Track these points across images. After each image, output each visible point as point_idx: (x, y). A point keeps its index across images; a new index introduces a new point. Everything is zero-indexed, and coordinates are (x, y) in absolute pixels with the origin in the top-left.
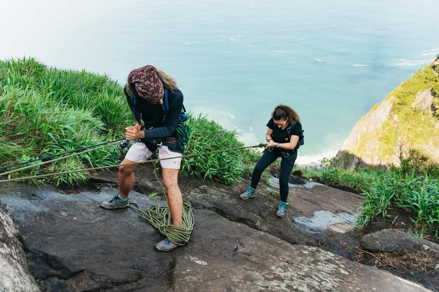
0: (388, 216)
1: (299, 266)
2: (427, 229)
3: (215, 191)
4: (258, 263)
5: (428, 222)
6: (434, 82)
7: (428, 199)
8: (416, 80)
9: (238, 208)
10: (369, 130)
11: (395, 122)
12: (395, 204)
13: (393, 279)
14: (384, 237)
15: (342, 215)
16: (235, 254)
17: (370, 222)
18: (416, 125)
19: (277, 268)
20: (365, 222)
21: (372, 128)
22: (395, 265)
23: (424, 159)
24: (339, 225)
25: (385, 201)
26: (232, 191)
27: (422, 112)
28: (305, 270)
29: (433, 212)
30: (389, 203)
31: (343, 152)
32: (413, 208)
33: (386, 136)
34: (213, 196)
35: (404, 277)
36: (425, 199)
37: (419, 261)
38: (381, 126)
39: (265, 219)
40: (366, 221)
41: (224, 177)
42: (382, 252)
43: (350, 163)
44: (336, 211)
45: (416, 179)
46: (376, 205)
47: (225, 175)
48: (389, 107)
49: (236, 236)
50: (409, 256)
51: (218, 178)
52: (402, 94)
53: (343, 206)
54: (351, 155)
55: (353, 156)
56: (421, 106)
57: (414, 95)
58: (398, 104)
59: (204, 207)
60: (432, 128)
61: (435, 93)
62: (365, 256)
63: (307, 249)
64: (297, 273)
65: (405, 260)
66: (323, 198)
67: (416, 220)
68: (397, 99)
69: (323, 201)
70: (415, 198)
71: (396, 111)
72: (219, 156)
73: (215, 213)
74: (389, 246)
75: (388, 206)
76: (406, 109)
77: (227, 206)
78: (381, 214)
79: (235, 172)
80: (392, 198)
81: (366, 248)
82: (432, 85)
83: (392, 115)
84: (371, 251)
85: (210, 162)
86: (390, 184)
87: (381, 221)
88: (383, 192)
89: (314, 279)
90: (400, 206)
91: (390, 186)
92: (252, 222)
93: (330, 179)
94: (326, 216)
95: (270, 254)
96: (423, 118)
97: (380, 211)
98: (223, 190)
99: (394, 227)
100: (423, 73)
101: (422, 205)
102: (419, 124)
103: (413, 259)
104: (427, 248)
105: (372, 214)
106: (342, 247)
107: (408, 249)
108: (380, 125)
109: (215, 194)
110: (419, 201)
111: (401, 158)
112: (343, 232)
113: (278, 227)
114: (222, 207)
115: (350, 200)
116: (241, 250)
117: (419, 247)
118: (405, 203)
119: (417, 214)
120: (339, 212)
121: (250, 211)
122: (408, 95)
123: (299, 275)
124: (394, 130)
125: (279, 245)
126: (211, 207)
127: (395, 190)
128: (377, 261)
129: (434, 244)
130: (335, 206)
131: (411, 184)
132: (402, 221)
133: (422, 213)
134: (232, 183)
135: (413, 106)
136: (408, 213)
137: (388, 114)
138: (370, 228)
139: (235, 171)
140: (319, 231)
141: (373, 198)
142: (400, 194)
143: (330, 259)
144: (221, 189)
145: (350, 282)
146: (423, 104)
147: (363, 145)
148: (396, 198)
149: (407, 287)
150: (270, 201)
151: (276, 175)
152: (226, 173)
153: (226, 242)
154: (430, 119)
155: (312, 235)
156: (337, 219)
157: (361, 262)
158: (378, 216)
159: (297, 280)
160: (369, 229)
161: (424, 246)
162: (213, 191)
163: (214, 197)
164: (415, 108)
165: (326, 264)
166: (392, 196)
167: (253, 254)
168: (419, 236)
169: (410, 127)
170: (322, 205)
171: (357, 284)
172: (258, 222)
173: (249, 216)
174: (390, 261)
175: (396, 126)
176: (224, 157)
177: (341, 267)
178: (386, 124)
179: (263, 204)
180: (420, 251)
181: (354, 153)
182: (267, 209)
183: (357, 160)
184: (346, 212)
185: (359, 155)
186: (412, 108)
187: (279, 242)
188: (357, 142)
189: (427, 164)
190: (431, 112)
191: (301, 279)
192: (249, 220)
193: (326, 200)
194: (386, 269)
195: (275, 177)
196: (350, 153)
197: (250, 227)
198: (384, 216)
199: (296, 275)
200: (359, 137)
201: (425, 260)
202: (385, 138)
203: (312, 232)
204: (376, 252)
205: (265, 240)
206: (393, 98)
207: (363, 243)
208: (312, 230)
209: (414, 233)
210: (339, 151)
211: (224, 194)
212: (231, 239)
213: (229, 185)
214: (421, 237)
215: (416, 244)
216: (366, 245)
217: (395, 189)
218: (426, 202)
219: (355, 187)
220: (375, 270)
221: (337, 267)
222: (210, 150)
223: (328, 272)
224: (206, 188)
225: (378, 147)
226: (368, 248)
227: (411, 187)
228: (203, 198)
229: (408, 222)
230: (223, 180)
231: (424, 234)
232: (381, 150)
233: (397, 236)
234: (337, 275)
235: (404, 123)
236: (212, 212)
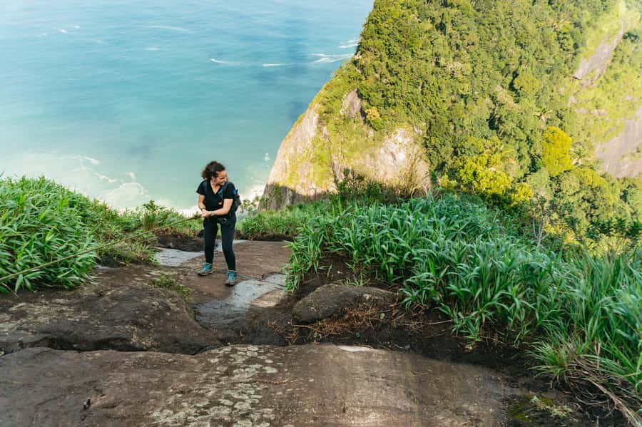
0: (321, 268)
1: (202, 391)
2: (366, 272)
3: (45, 307)
4: (129, 416)
5: (365, 262)
6: (358, 82)
7: (361, 234)
8: (339, 80)
9: (92, 325)
10: (298, 150)
11: (326, 136)
12: (327, 250)
13: (335, 352)
14: (319, 298)
15: (270, 279)
16: (85, 416)
17: (301, 282)
18: (349, 136)
19: (161, 411)
20: (295, 284)
21: (301, 148)
22: (337, 332)
23: (361, 178)
24: (268, 296)
25: (314, 248)
26: (80, 297)
27: (352, 120)
28: (210, 394)
29: (368, 249)
30: (319, 251)
31: (272, 185)
32: (347, 249)
33: (318, 156)
34: (39, 319)
35: (350, 344)
36: (357, 235)
37: (363, 316)
38: (311, 144)
39: (146, 328)
40: (296, 282)
41: (59, 277)
42: (320, 320)
43: (283, 198)
44: (263, 276)
45: (345, 211)
46: (304, 257)
47: (59, 273)
48: (315, 118)
49: (88, 379)
50: (352, 314)
51: (48, 281)
52: (327, 100)
53: (271, 265)
54: (282, 187)
55: (285, 188)
56: (350, 113)
57: (340, 99)
58: (325, 112)
59: (22, 345)
60: (366, 138)
61: (362, 94)
62: (301, 331)
63: (218, 354)
64: (195, 407)
65: (348, 320)
66: (242, 262)
67: (352, 263)
68: (322, 106)
69: (244, 267)
70: (347, 237)
71: (324, 122)
72: (39, 243)
73: (46, 349)
74: (327, 308)
75: (319, 255)
76: (334, 118)
77: (71, 329)
78: (313, 267)
79: (80, 264)
80: (322, 242)
81: (300, 320)
82: (356, 84)
83: (321, 128)
84: (307, 323)
85: (20, 260)
86: (317, 225)
87: (314, 277)
88: (310, 237)
89: (223, 405)
90: (333, 251)
91: (316, 227)
92: (122, 340)
93: (253, 229)
94: (248, 287)
95: (151, 389)
96: (355, 127)
97: (310, 264)
98: (61, 301)
99: (331, 280)
100: (344, 71)
101: (355, 243)
102: (352, 134)
103: (355, 316)
104: (368, 297)
105: (301, 270)
106: (270, 330)
107: (348, 306)
108: (309, 142)
109: (45, 314)
110: (351, 239)
111: (336, 182)
112: (272, 304)
113: (170, 332)
114: (62, 334)
115: (281, 254)
116: (98, 401)
117: (359, 299)
118: (338, 245)
119: (352, 255)
120: (267, 277)
121: (116, 324)
122: (334, 100)
123: (199, 408)
124: (326, 146)
125: (169, 365)
126: (38, 339)
127: (323, 232)
128: (316, 334)
129: (375, 290)
130: (261, 268)
131: (339, 219)
132: (338, 270)
133: (357, 253)
134: (77, 285)
135: (342, 114)
136: (343, 257)
137: (316, 127)
138: (303, 290)
139: (80, 261)
140: (238, 315)
141: (299, 249)
142: (330, 235)
143: (252, 357)
144: (58, 300)
145: (280, 384)
146: (351, 109)
147: (294, 172)
148: (326, 241)
149: (353, 357)
150: (151, 294)
151: (171, 244)
152: (63, 269)
153: (68, 397)
154: (362, 127)
155: (228, 324)
156: (265, 288)
157: (297, 343)
158: (309, 271)
159: (196, 419)
160: (302, 293)
161: (365, 296)
162: (37, 309)
163: (41, 319)
164: (344, 116)
165: (244, 368)
166: (321, 240)
167: (119, 403)
168: (359, 283)
169: (342, 140)
170: (242, 273)
171: (289, 382)
172: (135, 336)
173: (115, 333)
174: (331, 328)
175: (327, 140)
176: (49, 243)
177: (266, 365)
178: (316, 140)
179: (138, 304)
180: (361, 303)
181: (285, 185)
182: (146, 310)
183: (290, 193)
184: (275, 273)
185: (292, 186)
186: (340, 116)
187: (169, 361)
188: (286, 169)
189: (365, 183)
190: (362, 119)
191: (202, 414)
192: (117, 339)
193: (248, 264)
194: (329, 341)
195: (169, 247)
196: (281, 185)
197: (120, 350)
198: (316, 269)
199: (193, 411)
200: (288, 162)
201: (369, 312)
202: (318, 158)
203: (229, 321)
204: (313, 323)
205: (145, 367)
206: (317, 106)
207: (296, 315)
208: (228, 317)
209: (353, 281)
210: (267, 186)
211: (64, 308)
212: (80, 387)
213: (71, 289)
214: (362, 284)
215: (356, 295)
216: (300, 316)
217: (323, 230)
218: (359, 239)
219: (287, 233)
220: (314, 349)
221: (261, 366)
222: (19, 238)
223: (248, 380)
224: (24, 309)
225: (312, 170)
226: (303, 320)
227: (341, 223)
228: (18, 329)
229: (345, 269)
230: (58, 282)
231: (364, 279)
232: (317, 175)
233: (334, 292)
234: (261, 380)
235: (335, 136)
236: (37, 350)
